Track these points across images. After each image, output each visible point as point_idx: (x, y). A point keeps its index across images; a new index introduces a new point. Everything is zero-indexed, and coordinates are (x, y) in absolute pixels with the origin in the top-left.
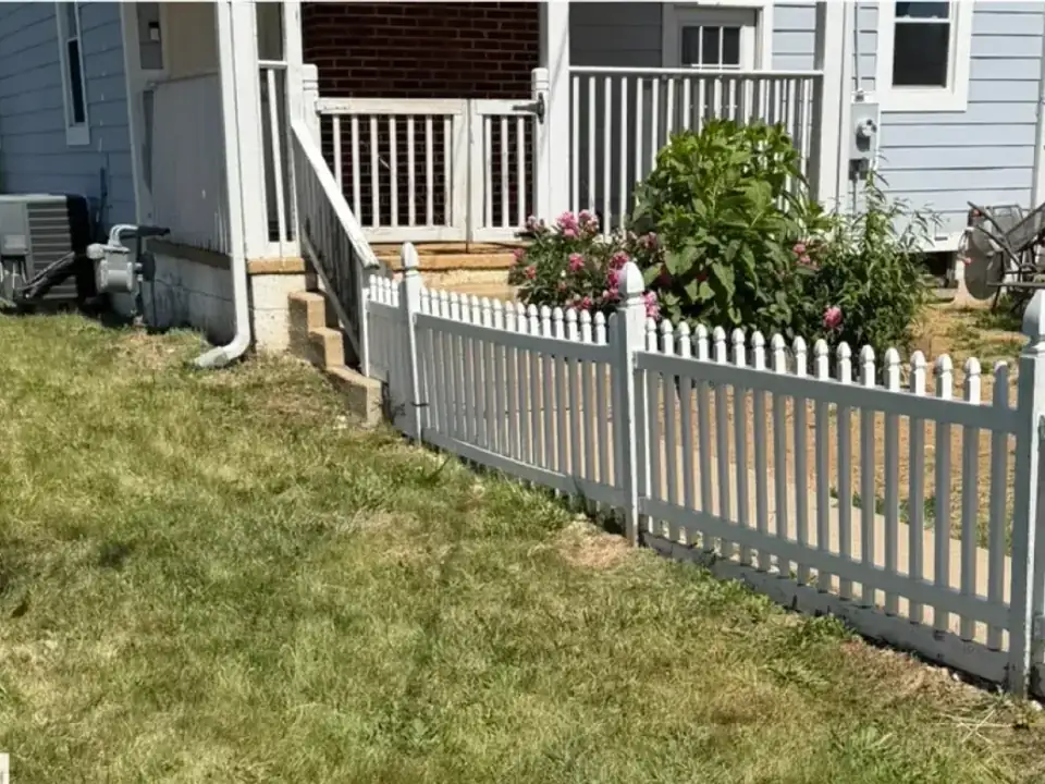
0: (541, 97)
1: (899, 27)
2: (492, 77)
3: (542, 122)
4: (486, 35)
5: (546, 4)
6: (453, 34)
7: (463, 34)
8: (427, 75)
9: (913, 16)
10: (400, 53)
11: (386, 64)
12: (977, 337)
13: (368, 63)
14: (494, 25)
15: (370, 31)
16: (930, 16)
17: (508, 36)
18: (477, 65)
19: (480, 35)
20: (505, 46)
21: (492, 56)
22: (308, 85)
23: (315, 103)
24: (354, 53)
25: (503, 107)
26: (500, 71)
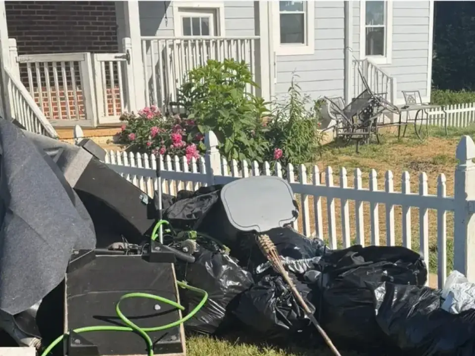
0: (128, 51)
1: (282, 16)
2: (95, 43)
3: (129, 63)
4: (91, 23)
5: (127, 2)
6: (75, 23)
7: (80, 23)
8: (63, 43)
9: (287, 10)
10: (50, 33)
11: (43, 38)
12: (337, 159)
13: (34, 39)
14: (95, 19)
15: (34, 23)
16: (295, 10)
17: (101, 24)
18: (88, 38)
19: (88, 23)
20: (100, 29)
21: (94, 34)
22: (11, 49)
23: (16, 58)
24: (26, 34)
25: (110, 57)
26: (99, 41)
